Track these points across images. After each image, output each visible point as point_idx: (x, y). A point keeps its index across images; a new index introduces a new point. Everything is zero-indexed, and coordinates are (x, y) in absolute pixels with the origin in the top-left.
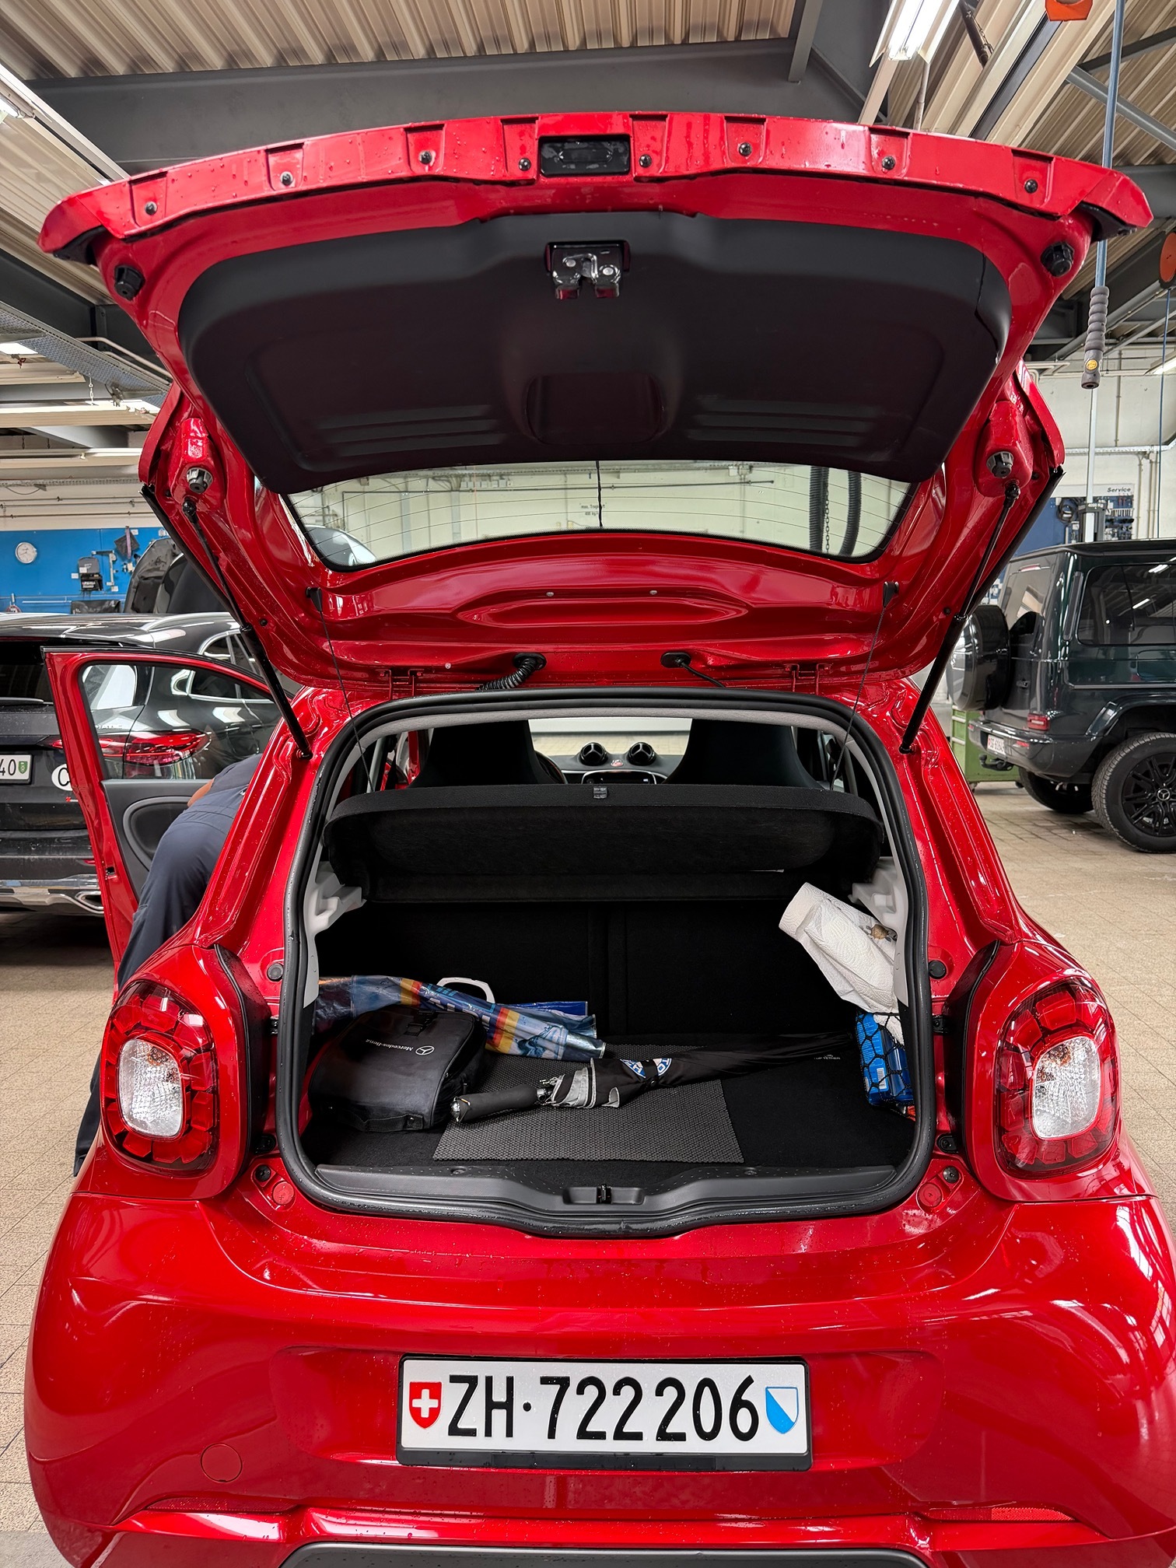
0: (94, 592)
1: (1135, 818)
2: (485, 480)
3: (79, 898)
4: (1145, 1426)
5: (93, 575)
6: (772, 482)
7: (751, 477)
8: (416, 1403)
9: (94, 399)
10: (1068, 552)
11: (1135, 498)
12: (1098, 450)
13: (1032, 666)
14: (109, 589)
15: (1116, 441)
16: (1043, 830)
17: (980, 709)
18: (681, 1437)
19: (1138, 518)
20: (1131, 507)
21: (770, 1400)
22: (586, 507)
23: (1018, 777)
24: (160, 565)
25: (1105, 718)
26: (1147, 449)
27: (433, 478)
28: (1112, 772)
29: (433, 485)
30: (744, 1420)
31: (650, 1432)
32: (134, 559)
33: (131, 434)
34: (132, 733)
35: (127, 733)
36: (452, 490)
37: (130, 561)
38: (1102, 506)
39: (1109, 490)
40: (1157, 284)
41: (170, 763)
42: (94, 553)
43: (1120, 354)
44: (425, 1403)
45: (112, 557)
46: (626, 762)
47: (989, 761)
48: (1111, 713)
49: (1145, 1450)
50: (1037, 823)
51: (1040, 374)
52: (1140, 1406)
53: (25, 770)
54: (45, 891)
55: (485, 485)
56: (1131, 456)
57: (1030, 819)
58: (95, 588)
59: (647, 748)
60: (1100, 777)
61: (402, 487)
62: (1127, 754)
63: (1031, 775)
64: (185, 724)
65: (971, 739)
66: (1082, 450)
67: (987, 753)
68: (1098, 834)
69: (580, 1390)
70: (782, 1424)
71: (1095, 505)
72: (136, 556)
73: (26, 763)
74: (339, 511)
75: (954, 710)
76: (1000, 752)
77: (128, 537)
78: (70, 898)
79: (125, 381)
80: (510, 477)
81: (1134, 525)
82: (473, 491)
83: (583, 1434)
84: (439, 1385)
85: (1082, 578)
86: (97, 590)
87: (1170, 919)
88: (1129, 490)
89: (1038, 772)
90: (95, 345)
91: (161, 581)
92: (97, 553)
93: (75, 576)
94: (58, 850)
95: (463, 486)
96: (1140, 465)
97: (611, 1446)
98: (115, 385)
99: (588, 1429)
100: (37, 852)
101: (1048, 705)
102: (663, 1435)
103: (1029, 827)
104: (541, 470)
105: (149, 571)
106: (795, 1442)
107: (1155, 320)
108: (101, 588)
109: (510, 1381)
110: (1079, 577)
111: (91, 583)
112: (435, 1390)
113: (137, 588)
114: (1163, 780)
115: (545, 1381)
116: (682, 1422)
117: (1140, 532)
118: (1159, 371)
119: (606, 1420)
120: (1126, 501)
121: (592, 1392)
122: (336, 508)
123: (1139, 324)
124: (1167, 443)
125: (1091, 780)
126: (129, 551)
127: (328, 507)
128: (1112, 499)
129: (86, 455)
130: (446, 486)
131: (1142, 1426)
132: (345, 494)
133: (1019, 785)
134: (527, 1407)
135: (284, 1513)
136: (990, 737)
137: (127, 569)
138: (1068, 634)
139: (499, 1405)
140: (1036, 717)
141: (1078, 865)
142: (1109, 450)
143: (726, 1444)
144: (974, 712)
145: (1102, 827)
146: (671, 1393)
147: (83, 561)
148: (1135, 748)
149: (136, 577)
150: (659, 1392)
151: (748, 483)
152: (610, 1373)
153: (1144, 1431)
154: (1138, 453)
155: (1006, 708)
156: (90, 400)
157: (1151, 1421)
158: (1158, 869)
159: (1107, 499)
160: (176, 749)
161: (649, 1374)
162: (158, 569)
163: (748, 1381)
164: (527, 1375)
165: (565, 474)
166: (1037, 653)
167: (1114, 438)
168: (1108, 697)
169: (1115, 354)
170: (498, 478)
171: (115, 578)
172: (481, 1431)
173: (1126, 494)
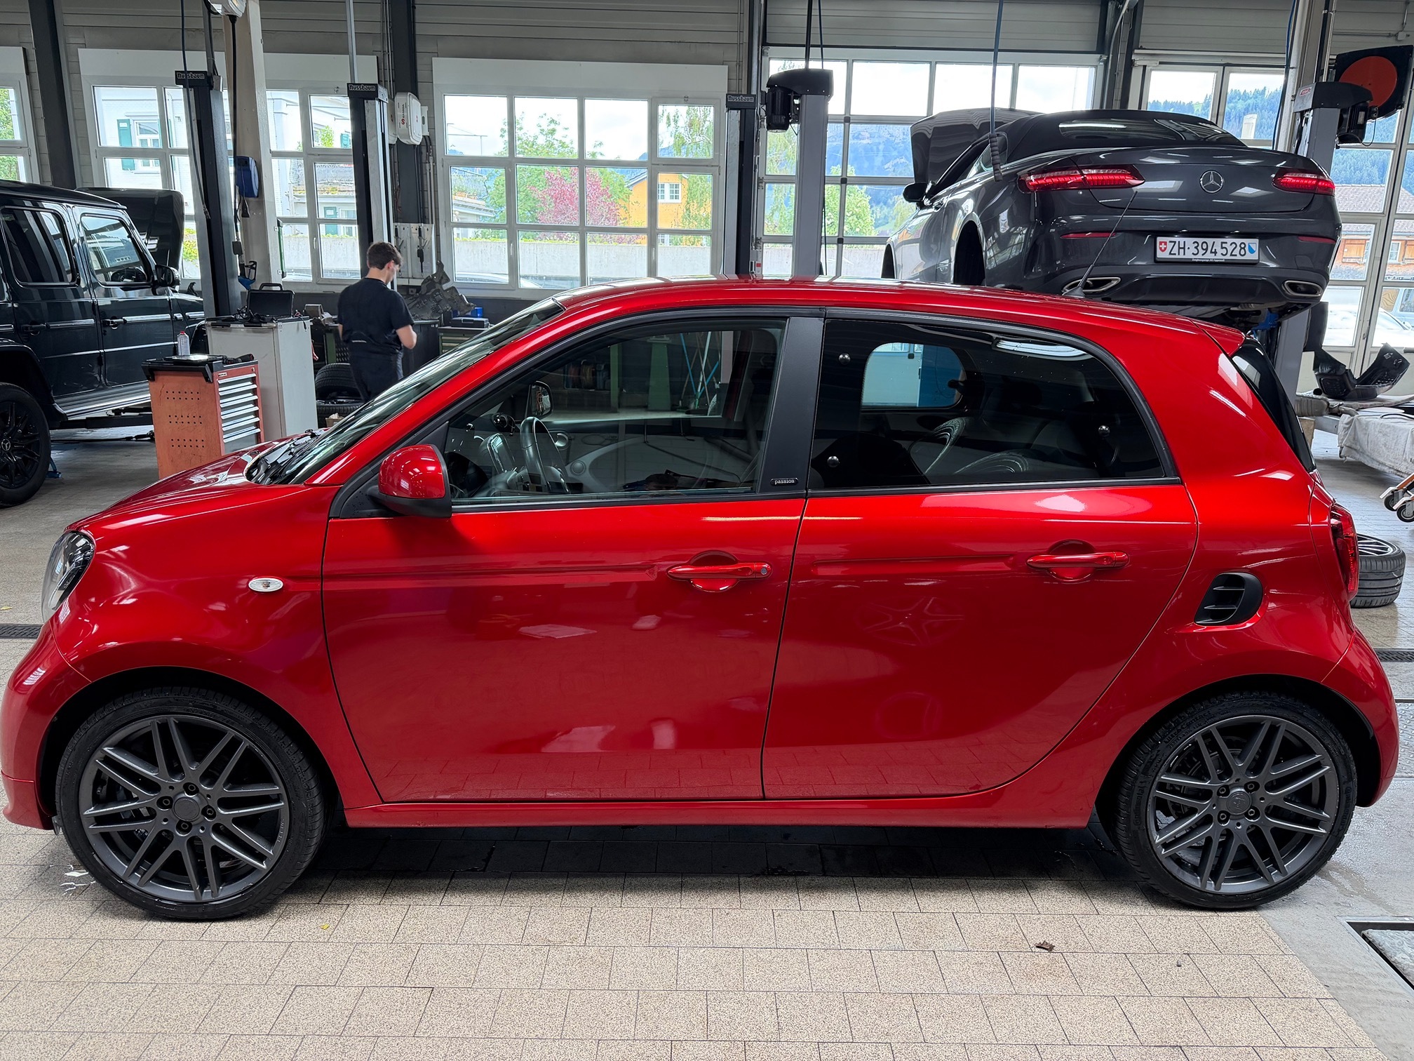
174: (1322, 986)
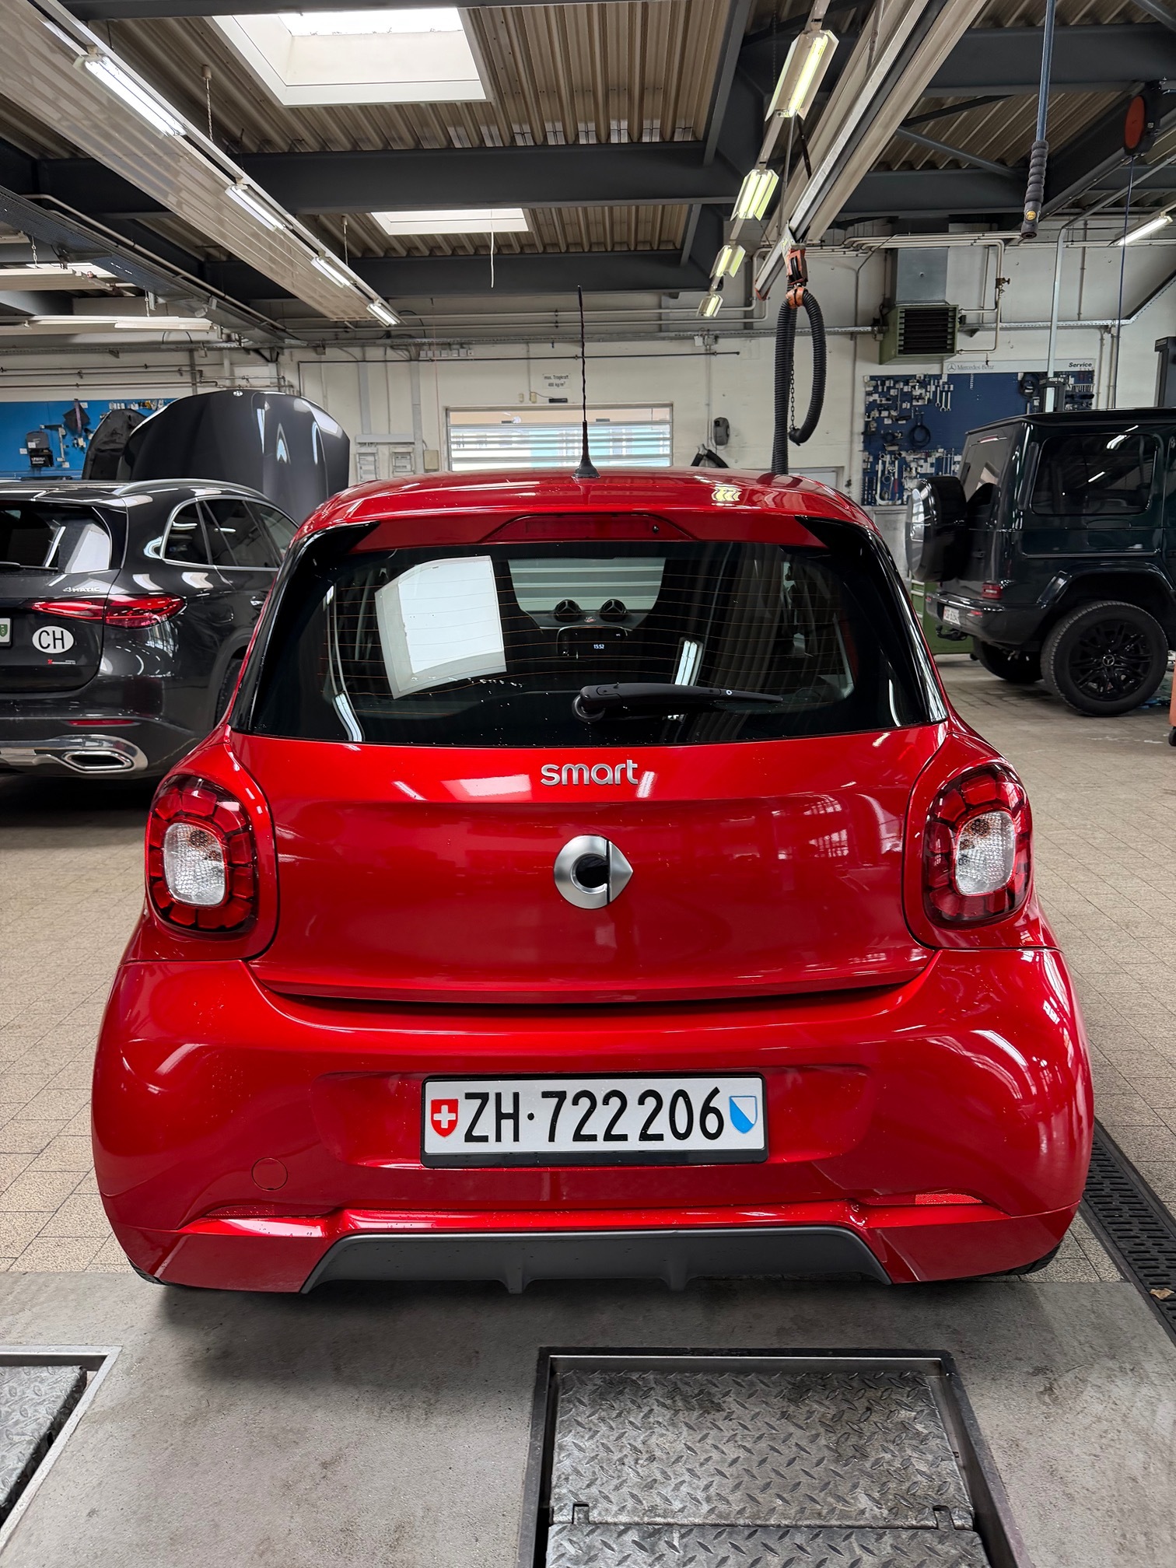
0: (44, 468)
1: (1081, 684)
2: (445, 349)
3: (66, 758)
4: (1045, 1142)
5: (43, 450)
6: (738, 353)
7: (716, 348)
8: (437, 1117)
9: (38, 263)
10: (1025, 422)
11: (1096, 374)
12: (1061, 324)
13: (988, 536)
14: (60, 465)
15: (1079, 314)
16: (993, 697)
17: (938, 581)
18: (659, 1137)
19: (1098, 393)
20: (1092, 382)
21: (733, 1106)
22: (549, 378)
23: (972, 650)
24: (115, 437)
25: (1055, 587)
26: (1109, 322)
27: (392, 347)
28: (1061, 639)
29: (391, 354)
30: (712, 1123)
31: (634, 1134)
32: (84, 434)
33: (76, 301)
34: (110, 597)
35: (105, 596)
36: (411, 360)
37: (80, 436)
38: (1062, 380)
39: (1071, 365)
40: (1122, 151)
41: (149, 626)
42: (43, 427)
43: (1086, 224)
44: (444, 1117)
45: (62, 431)
46: (599, 618)
47: (945, 632)
48: (1061, 582)
49: (1043, 1161)
50: (989, 692)
51: (1005, 245)
52: (1041, 1127)
53: (6, 633)
54: (32, 751)
55: (445, 354)
56: (1092, 330)
57: (982, 688)
58: (45, 465)
59: (619, 604)
60: (1049, 643)
61: (359, 356)
62: (1076, 622)
63: (984, 644)
64: (160, 589)
65: (928, 612)
66: (1045, 324)
67: (942, 624)
68: (1046, 700)
69: (575, 1102)
70: (743, 1125)
71: (1056, 379)
72: (87, 431)
73: (6, 626)
74: (295, 382)
75: (913, 584)
76: (955, 622)
77: (78, 410)
78: (56, 759)
79: (71, 242)
80: (471, 346)
81: (1094, 400)
82: (433, 361)
83: (578, 1137)
84: (456, 1101)
85: (1038, 447)
86: (47, 466)
87: (1108, 773)
88: (1090, 365)
89: (990, 641)
90: (39, 202)
91: (120, 453)
92: (46, 427)
93: (23, 451)
94: (43, 711)
95: (423, 354)
96: (1102, 339)
97: (601, 1146)
98: (62, 246)
99: (582, 1133)
100: (22, 714)
101: (1001, 575)
102: (644, 1136)
103: (981, 695)
104: (503, 338)
105: (105, 443)
106: (754, 1140)
107: (1119, 189)
108: (52, 464)
109: (516, 1096)
110: (1034, 448)
111: (41, 459)
112: (453, 1106)
113: (94, 461)
114: (1109, 646)
115: (546, 1095)
116: (661, 1125)
117: (1100, 404)
118: (1121, 243)
119: (597, 1125)
120: (1086, 377)
121: (585, 1103)
122: (291, 378)
123: (1105, 193)
124: (1129, 317)
125: (1041, 649)
126: (80, 425)
127: (283, 378)
128: (1073, 374)
129: (30, 322)
130: (404, 354)
131: (1042, 1142)
132: (301, 364)
133: (974, 657)
134: (531, 1117)
135: (324, 1216)
136: (946, 608)
137: (78, 444)
138: (1022, 503)
139: (507, 1116)
140: (991, 587)
141: (1026, 728)
142: (1071, 323)
143: (697, 1142)
144: (932, 583)
145: (1050, 694)
146: (651, 1102)
147: (31, 436)
148: (1083, 616)
149: (93, 449)
150: (641, 1101)
151: (713, 354)
152: (600, 1087)
153: (1044, 1146)
154: (1100, 327)
155: (962, 579)
156: (34, 263)
157: (1050, 1139)
158: (1101, 730)
159: (1068, 374)
160: (155, 612)
161: (633, 1088)
162: (114, 442)
163: (716, 1092)
164: (531, 1090)
165: (528, 343)
166: (993, 524)
167: (1077, 312)
168: (1057, 567)
169: (1080, 224)
170: (458, 347)
171: (66, 453)
172: (492, 1137)
173: (1087, 369)
174: (28, 1270)
